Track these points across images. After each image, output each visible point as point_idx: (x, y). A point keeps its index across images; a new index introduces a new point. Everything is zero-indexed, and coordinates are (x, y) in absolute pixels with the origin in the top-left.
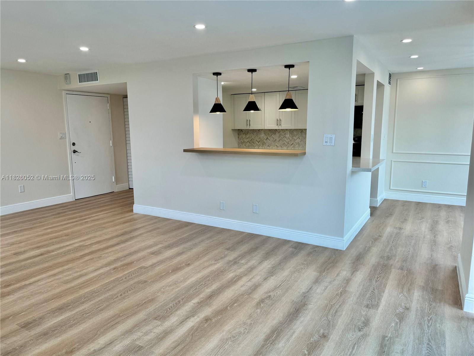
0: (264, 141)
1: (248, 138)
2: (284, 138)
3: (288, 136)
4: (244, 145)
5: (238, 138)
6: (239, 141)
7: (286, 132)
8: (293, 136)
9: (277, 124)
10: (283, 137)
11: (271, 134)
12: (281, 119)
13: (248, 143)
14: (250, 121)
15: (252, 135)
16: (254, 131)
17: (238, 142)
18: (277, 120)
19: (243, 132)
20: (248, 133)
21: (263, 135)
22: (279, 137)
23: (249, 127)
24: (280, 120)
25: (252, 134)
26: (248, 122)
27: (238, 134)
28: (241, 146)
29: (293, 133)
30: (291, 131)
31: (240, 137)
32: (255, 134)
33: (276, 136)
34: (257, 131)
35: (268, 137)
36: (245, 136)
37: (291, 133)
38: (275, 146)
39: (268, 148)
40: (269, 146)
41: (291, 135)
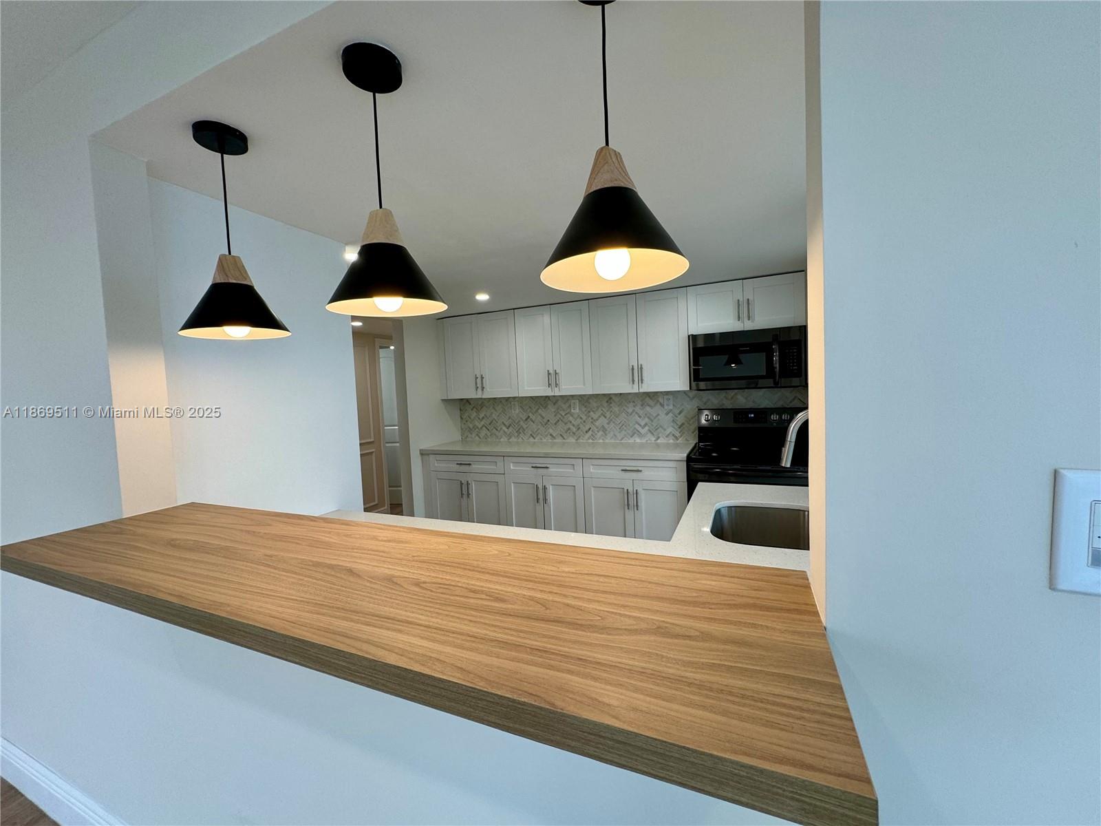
0: (522, 423)
1: (483, 418)
2: (568, 415)
3: (576, 410)
4: (473, 435)
5: (461, 418)
6: (463, 426)
7: (573, 401)
8: (589, 412)
9: (549, 385)
10: (566, 414)
11: (537, 407)
12: (557, 372)
13: (484, 432)
14: (482, 378)
15: (493, 411)
16: (495, 401)
17: (462, 429)
18: (549, 374)
19: (470, 404)
20: (482, 408)
21: (517, 411)
22: (556, 414)
23: (483, 393)
25: (491, 408)
26: (479, 380)
27: (460, 410)
28: (467, 436)
29: (589, 403)
30: (584, 400)
31: (464, 417)
32: (499, 408)
33: (549, 413)
34: (503, 401)
35: (530, 415)
36: (475, 414)
37: (583, 405)
38: (546, 436)
39: (532, 440)
40: (533, 437)
41: (584, 409)
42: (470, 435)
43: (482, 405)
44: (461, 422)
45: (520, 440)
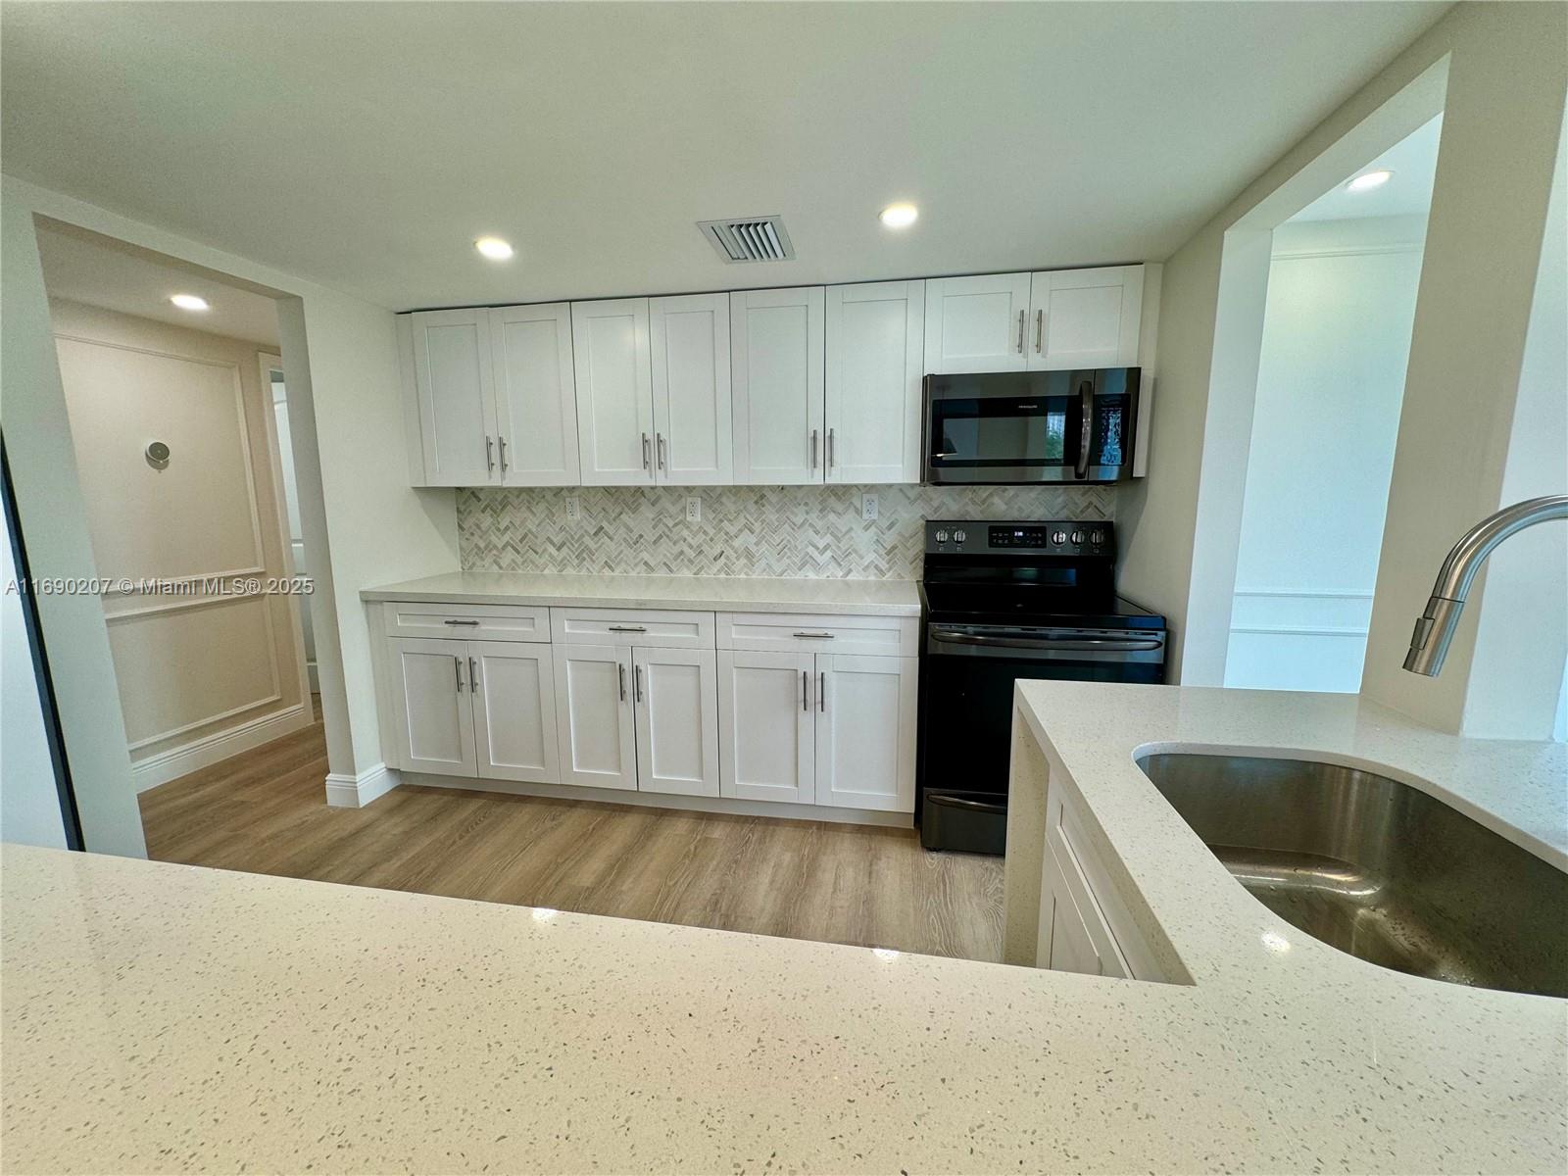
0: (587, 540)
1: (507, 528)
2: (680, 526)
3: (696, 518)
4: (488, 561)
5: (461, 528)
6: (464, 544)
7: (689, 500)
8: (721, 521)
9: (646, 463)
10: (676, 525)
11: (617, 511)
12: (663, 438)
13: (509, 556)
14: (502, 445)
15: (528, 514)
16: (530, 495)
17: (461, 548)
18: (645, 441)
19: (479, 500)
20: (504, 507)
21: (578, 516)
22: (657, 522)
23: (503, 478)
24: (660, 441)
25: (524, 508)
26: (495, 449)
27: (457, 510)
28: (474, 564)
29: (722, 503)
30: (711, 496)
31: (466, 526)
32: (540, 509)
33: (642, 520)
34: (549, 496)
35: (605, 524)
36: (489, 520)
37: (710, 507)
38: (636, 565)
39: (607, 572)
40: (610, 567)
41: (711, 516)
42: (479, 563)
43: (504, 504)
44: (460, 535)
45: (584, 572)
